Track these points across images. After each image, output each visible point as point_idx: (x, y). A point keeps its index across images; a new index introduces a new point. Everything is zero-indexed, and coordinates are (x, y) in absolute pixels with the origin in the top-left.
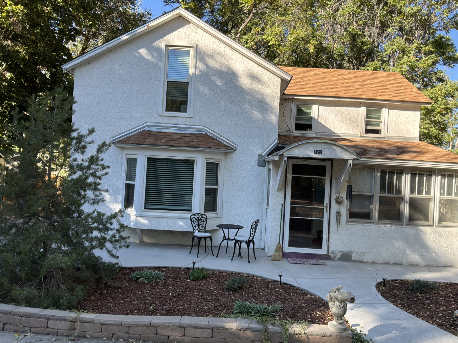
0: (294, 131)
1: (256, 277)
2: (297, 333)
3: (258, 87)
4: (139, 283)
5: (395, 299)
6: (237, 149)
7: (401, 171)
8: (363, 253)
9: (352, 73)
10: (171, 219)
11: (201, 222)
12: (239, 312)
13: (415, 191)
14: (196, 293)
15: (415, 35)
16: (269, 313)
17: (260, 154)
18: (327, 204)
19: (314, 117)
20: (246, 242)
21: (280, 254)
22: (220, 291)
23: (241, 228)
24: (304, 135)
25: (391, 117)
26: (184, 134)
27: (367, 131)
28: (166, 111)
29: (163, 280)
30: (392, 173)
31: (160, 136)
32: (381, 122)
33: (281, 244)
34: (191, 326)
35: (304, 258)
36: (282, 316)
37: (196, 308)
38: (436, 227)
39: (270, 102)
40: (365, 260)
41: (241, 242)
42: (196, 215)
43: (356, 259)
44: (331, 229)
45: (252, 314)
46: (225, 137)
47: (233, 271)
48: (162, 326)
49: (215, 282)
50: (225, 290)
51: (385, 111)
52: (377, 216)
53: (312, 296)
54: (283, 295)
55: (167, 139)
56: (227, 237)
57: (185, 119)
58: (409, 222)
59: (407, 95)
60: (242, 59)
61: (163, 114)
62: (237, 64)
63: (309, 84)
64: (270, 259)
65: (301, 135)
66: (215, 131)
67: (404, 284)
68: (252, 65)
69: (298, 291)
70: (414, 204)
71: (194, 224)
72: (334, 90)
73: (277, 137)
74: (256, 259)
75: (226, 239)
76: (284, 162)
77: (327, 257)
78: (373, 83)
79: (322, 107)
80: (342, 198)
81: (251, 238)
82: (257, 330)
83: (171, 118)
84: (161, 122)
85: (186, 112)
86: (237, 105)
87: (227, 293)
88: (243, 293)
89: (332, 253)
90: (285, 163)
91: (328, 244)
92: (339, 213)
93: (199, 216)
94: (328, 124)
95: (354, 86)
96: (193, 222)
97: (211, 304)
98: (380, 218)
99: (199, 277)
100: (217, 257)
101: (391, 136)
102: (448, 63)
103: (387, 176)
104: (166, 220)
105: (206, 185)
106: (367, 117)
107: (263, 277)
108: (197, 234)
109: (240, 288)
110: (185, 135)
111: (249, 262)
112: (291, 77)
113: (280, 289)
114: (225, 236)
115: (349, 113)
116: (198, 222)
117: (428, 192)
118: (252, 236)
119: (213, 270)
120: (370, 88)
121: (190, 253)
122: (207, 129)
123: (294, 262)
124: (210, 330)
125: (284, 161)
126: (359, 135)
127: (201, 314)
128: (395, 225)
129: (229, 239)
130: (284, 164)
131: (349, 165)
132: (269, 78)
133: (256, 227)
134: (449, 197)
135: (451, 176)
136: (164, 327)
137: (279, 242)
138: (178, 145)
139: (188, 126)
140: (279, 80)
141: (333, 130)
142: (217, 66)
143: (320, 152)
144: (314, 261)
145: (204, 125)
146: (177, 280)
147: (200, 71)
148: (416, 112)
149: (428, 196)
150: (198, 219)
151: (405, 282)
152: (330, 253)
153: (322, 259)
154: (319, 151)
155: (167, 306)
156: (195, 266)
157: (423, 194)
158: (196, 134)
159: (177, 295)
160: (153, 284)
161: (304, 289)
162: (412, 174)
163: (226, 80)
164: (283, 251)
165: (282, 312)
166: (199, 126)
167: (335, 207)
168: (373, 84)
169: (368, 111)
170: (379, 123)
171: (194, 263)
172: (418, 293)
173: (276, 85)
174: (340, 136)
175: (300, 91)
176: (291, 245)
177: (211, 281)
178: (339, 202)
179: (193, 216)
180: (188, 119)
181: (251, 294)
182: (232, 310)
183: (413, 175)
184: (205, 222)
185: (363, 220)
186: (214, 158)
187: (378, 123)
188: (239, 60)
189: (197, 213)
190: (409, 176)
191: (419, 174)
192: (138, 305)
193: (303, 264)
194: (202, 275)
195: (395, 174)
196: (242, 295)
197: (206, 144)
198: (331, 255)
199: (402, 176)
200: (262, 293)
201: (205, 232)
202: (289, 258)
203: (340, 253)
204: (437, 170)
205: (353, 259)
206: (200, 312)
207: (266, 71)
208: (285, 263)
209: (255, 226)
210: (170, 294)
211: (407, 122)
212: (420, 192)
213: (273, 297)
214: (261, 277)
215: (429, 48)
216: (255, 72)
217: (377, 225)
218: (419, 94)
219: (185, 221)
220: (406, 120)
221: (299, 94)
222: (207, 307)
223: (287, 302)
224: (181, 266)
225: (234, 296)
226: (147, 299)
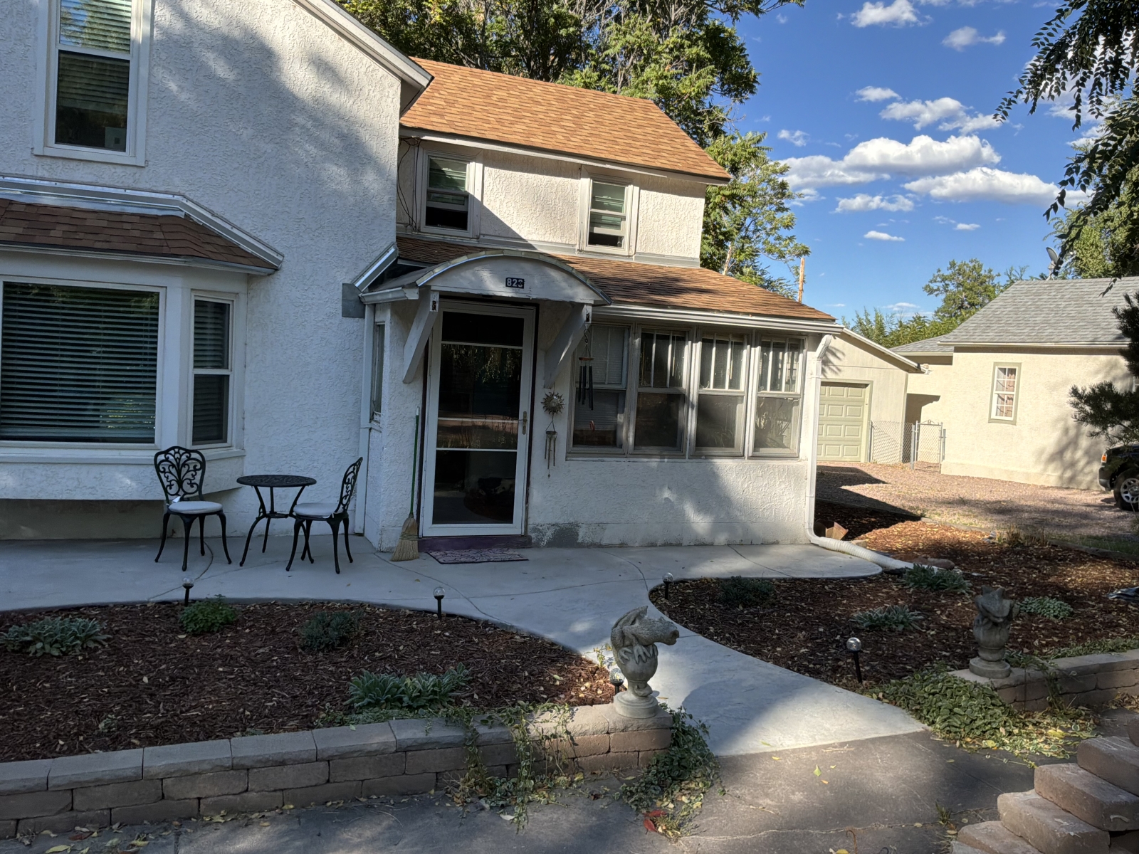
0: (424, 228)
1: (369, 606)
2: (549, 734)
3: (336, 98)
4: (31, 659)
5: (701, 624)
6: (284, 265)
7: (682, 333)
8: (601, 525)
9: (551, 89)
10: (91, 466)
11: (188, 471)
12: (369, 704)
13: (709, 380)
14: (221, 669)
15: (669, 15)
16: (445, 695)
17: (349, 282)
18: (525, 413)
19: (472, 193)
20: (329, 520)
21: (413, 544)
22: (288, 654)
23: (308, 485)
24: (448, 239)
25: (645, 207)
26: (120, 214)
27: (594, 239)
28: (57, 141)
29: (104, 643)
30: (663, 339)
31: (42, 219)
32: (624, 218)
33: (415, 517)
34: (268, 760)
35: (469, 548)
36: (476, 696)
37: (242, 710)
38: (750, 458)
39: (373, 145)
40: (605, 542)
41: (310, 519)
42: (172, 452)
43: (588, 540)
44: (532, 475)
45: (404, 705)
46: (248, 230)
47: (303, 599)
48: (178, 775)
49: (262, 632)
50: (300, 650)
51: (631, 191)
52: (631, 440)
53: (524, 637)
54: (456, 644)
55: (66, 228)
56: (268, 510)
57: (119, 170)
58: (696, 450)
59: (679, 157)
60: (292, 10)
61: (48, 152)
62: (278, 22)
63: (456, 105)
64: (388, 557)
65: (440, 238)
66: (217, 209)
67: (703, 587)
68: (321, 31)
69: (489, 631)
70: (706, 409)
71: (167, 478)
72: (519, 128)
73: (395, 240)
74: (351, 561)
75: (265, 515)
76: (431, 307)
77: (523, 541)
78: (601, 120)
79: (490, 169)
80: (560, 397)
81: (341, 510)
82: (451, 744)
83: (75, 163)
84: (40, 174)
85: (124, 150)
86: (278, 140)
87: (309, 658)
88: (355, 652)
89: (535, 530)
90: (434, 308)
91: (527, 509)
92: (551, 435)
93: (181, 456)
94: (506, 215)
95: (562, 123)
96: (164, 472)
97: (279, 694)
98: (639, 441)
99: (213, 624)
100: (241, 564)
101: (643, 253)
102: (734, 90)
103: (654, 345)
104: (74, 469)
105: (195, 367)
106: (595, 204)
107: (389, 606)
108: (177, 504)
109: (344, 640)
110: (124, 218)
111: (338, 572)
112: (430, 77)
113: (444, 630)
114: (262, 506)
115: (554, 190)
116: (179, 472)
117: (734, 383)
118: (345, 502)
119: (243, 603)
120: (598, 133)
121: (157, 561)
122: (189, 204)
123: (451, 559)
124: (323, 765)
125: (431, 303)
126: (577, 247)
127: (263, 723)
128: (670, 457)
129: (273, 514)
130: (431, 310)
131: (585, 319)
132: (370, 74)
133: (355, 478)
134: (775, 393)
135: (779, 347)
136: (186, 775)
137: (411, 513)
138: (106, 246)
139: (128, 192)
140: (398, 84)
141: (517, 232)
142: (217, 22)
143: (519, 284)
144: (495, 553)
145: (182, 192)
146: (147, 639)
147: (166, 32)
148: (697, 200)
149: (734, 392)
150: (178, 464)
151: (703, 583)
152: (529, 530)
153: (513, 547)
154: (518, 279)
155: (148, 715)
156: (191, 596)
157: (724, 387)
158: (157, 217)
159: (167, 679)
160: (80, 658)
161: (501, 623)
162: (704, 341)
163: (245, 65)
164: (420, 534)
165: (472, 687)
166: (166, 193)
167: (542, 421)
168: (601, 123)
169: (596, 190)
170: (619, 219)
171: (188, 587)
172: (741, 608)
173: (388, 96)
174: (534, 248)
175: (436, 120)
176: (438, 518)
177: (247, 631)
178: (552, 409)
179: (162, 457)
180: (129, 170)
181: (376, 651)
182: (347, 702)
183: (707, 344)
184: (199, 473)
185: (603, 449)
186: (217, 289)
187: (616, 219)
188: (283, 14)
189: (173, 448)
190: (699, 344)
191: (718, 342)
192: (58, 721)
193: (473, 562)
194: (220, 619)
195: (671, 341)
196: (352, 657)
197: (195, 247)
198: (533, 535)
199: (684, 345)
200: (405, 646)
201: (202, 498)
202: (434, 551)
203: (553, 529)
204: (754, 331)
205: (580, 540)
206: (257, 720)
207: (361, 55)
208: (427, 564)
209: (352, 475)
210: (145, 679)
211: (677, 221)
212: (719, 382)
213: (433, 652)
214: (384, 606)
215: (698, 50)
216: (331, 54)
217: (631, 460)
218: (702, 158)
219: (136, 470)
220: (675, 216)
221: (437, 129)
222: (272, 701)
223: (471, 660)
224: (146, 599)
225: (335, 664)
226: (80, 702)
